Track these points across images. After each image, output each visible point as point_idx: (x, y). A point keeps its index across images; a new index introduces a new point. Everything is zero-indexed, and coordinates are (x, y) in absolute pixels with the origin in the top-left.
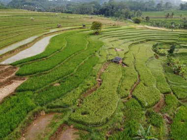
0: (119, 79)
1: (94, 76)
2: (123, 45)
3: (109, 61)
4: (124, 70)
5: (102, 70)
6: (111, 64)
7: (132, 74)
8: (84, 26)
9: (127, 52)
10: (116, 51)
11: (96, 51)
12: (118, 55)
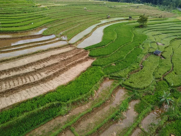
0: (156, 67)
1: (138, 63)
2: (165, 39)
3: (150, 53)
4: (161, 61)
5: (144, 59)
6: (152, 55)
7: (167, 65)
8: (130, 17)
9: (167, 47)
10: (158, 44)
11: (140, 44)
12: (159, 49)
